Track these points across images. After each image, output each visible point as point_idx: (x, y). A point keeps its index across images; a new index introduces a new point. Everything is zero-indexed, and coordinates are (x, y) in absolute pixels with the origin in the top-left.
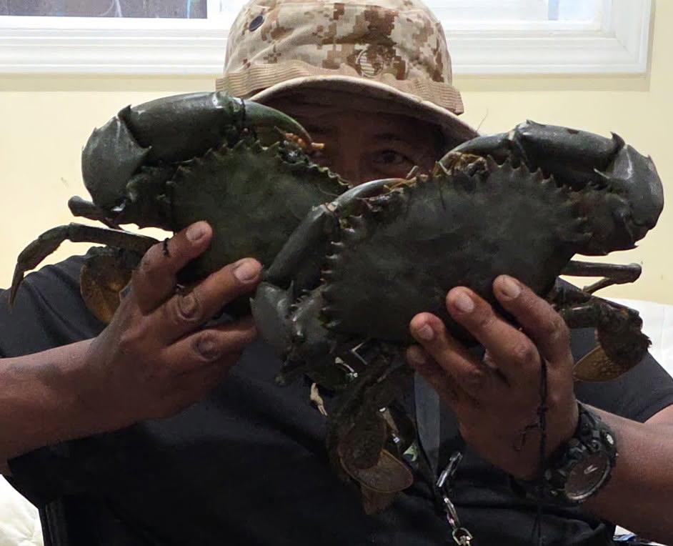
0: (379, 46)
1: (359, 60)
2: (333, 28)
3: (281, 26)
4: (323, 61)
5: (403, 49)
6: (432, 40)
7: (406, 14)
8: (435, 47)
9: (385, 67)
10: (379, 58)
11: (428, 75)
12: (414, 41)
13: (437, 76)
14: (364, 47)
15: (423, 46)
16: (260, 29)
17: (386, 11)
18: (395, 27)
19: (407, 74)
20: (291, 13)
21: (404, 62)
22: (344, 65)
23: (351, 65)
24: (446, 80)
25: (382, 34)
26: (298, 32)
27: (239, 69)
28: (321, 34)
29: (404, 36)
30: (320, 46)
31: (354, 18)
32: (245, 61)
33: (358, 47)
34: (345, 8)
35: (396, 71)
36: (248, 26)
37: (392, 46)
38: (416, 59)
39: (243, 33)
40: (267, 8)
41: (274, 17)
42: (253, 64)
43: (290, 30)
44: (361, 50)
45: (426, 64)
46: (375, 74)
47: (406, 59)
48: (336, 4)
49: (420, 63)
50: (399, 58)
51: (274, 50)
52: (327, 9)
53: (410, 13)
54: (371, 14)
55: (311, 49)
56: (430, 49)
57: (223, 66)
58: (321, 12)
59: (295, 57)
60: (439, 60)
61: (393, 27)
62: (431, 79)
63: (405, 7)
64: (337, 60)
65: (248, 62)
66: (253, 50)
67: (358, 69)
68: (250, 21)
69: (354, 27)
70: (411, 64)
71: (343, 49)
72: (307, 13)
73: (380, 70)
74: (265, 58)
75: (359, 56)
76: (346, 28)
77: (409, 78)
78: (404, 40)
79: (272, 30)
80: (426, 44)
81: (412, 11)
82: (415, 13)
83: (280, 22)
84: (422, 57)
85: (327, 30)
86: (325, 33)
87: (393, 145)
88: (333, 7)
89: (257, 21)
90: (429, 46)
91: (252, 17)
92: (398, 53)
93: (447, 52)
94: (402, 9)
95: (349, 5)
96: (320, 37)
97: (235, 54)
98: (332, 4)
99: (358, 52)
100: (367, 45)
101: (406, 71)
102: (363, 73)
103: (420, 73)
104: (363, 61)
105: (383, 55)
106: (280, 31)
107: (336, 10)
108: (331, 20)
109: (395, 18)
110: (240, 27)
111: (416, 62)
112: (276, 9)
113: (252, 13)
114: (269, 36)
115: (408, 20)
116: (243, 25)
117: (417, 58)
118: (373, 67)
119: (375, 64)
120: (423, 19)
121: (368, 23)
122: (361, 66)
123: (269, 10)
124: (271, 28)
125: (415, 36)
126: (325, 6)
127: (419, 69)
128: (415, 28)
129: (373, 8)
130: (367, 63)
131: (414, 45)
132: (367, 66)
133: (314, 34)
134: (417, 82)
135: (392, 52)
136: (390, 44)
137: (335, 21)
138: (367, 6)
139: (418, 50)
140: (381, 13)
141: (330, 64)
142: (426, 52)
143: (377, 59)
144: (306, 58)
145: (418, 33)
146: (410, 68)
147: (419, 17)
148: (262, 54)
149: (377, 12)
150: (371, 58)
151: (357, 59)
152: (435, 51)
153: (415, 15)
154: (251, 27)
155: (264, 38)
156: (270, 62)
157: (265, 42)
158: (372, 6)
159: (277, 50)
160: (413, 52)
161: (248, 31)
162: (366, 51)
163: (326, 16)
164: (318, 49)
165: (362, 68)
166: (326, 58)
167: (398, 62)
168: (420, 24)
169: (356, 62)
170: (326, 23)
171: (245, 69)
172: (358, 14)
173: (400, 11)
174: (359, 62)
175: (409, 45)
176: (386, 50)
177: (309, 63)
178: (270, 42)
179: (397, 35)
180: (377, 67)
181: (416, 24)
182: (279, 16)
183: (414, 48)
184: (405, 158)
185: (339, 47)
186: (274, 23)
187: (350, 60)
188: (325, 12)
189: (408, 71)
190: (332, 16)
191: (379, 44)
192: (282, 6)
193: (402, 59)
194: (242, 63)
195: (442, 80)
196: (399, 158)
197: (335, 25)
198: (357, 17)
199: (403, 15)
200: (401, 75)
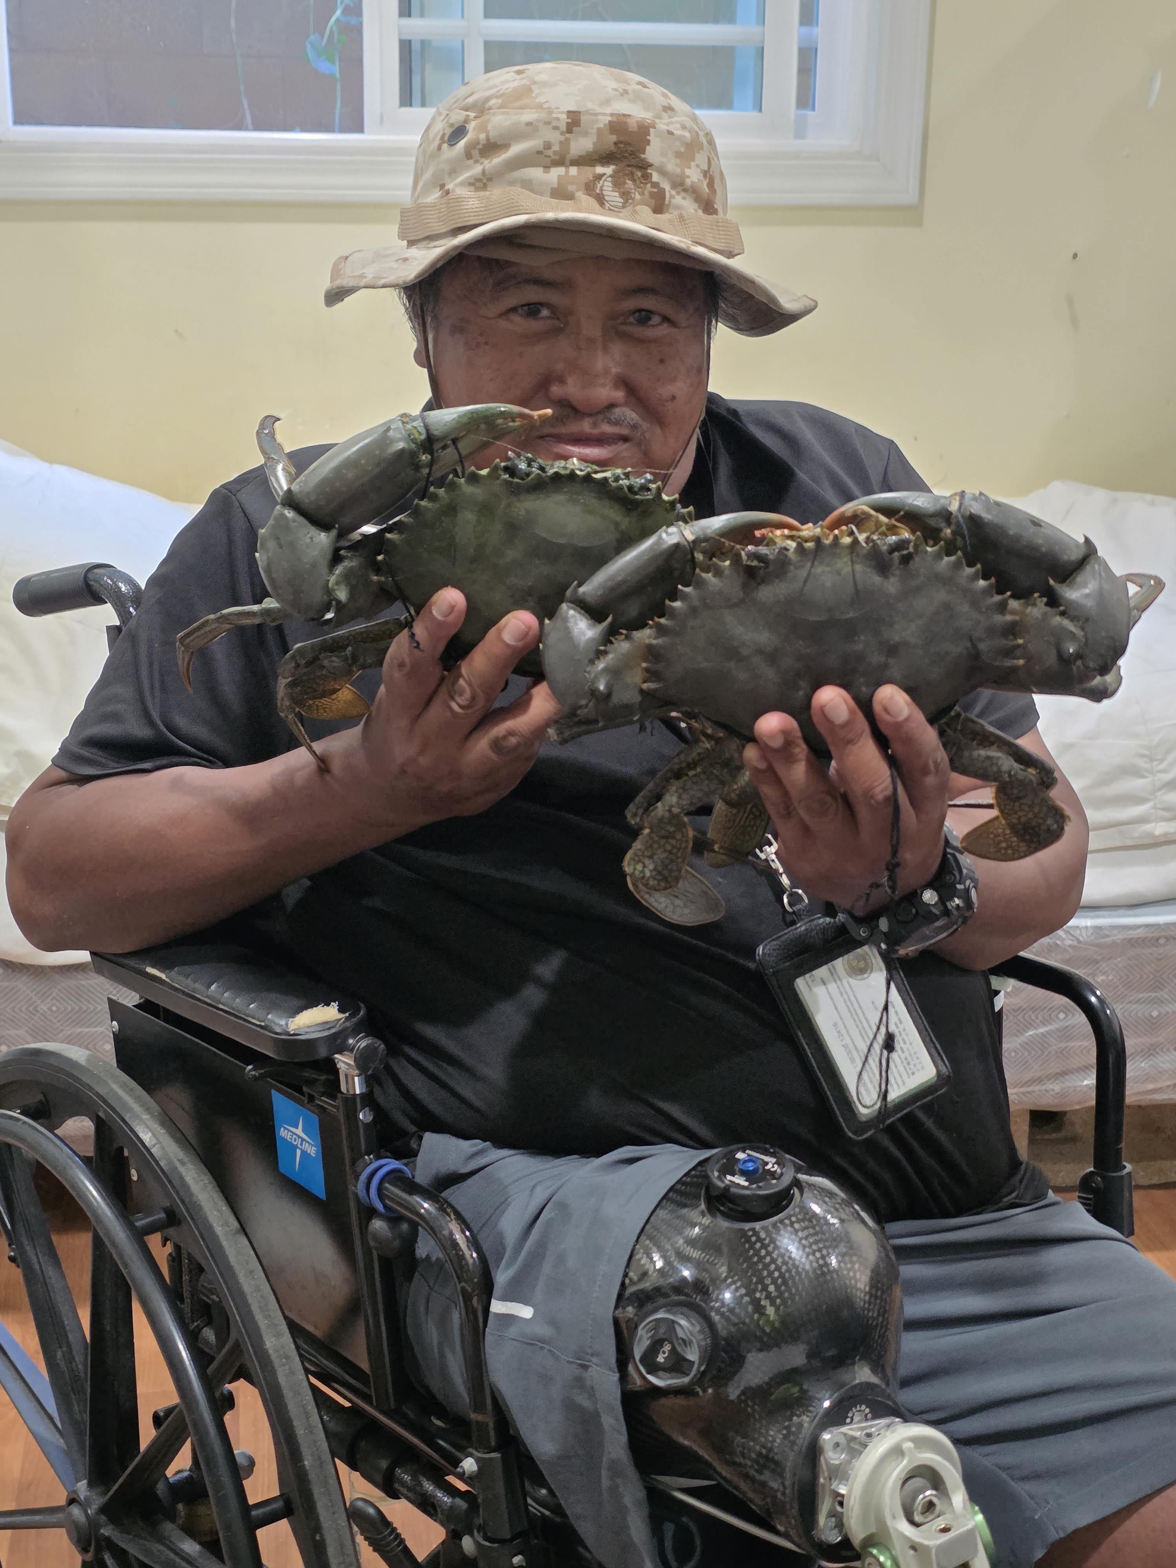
0: (630, 169)
1: (602, 187)
2: (565, 144)
3: (492, 141)
4: (552, 189)
5: (663, 172)
6: (701, 159)
7: (667, 125)
8: (706, 169)
9: (638, 196)
10: (629, 184)
11: (696, 206)
12: (678, 161)
13: (708, 207)
14: (609, 170)
15: (690, 167)
16: (462, 143)
17: (637, 122)
18: (652, 144)
19: (669, 206)
20: (507, 124)
21: (664, 190)
22: (581, 195)
23: (590, 195)
24: (720, 211)
25: (632, 153)
26: (516, 149)
27: (434, 196)
28: (549, 153)
29: (663, 154)
30: (547, 168)
31: (595, 131)
32: (442, 186)
33: (599, 170)
34: (583, 118)
35: (653, 202)
36: (446, 138)
37: (646, 169)
38: (679, 184)
39: (439, 148)
40: (472, 115)
41: (482, 128)
42: (454, 191)
43: (505, 146)
44: (605, 174)
45: (693, 192)
46: (624, 207)
47: (666, 185)
48: (569, 112)
49: (685, 190)
50: (656, 185)
51: (484, 172)
52: (558, 119)
53: (672, 123)
54: (618, 126)
55: (535, 173)
56: (699, 170)
57: (410, 193)
58: (549, 123)
59: (512, 183)
60: (711, 185)
61: (648, 142)
62: (700, 212)
63: (664, 115)
64: (571, 188)
65: (446, 188)
66: (453, 172)
67: (600, 199)
68: (448, 131)
69: (594, 144)
70: (673, 192)
71: (579, 173)
72: (529, 124)
73: (630, 201)
74: (470, 184)
75: (601, 182)
76: (583, 145)
77: (670, 210)
78: (664, 160)
79: (480, 146)
80: (693, 164)
81: (673, 120)
82: (677, 122)
83: (491, 134)
84: (688, 182)
85: (556, 148)
86: (554, 152)
87: (648, 302)
88: (564, 116)
89: (459, 132)
90: (698, 166)
91: (452, 125)
92: (655, 177)
93: (722, 174)
94: (660, 117)
95: (588, 113)
96: (549, 157)
97: (427, 175)
98: (562, 113)
99: (600, 177)
100: (612, 167)
101: (667, 202)
102: (607, 205)
103: (686, 204)
104: (607, 187)
105: (634, 180)
106: (490, 148)
107: (570, 120)
108: (562, 133)
109: (652, 130)
110: (434, 139)
111: (680, 189)
112: (486, 117)
113: (451, 121)
114: (475, 153)
115: (670, 133)
116: (439, 136)
117: (682, 184)
118: (621, 197)
119: (624, 193)
120: (690, 132)
121: (614, 138)
122: (604, 196)
123: (476, 117)
124: (478, 143)
125: (678, 155)
126: (554, 115)
127: (684, 198)
128: (678, 143)
129: (622, 118)
130: (613, 191)
131: (677, 165)
132: (613, 196)
133: (539, 153)
134: (681, 216)
135: (647, 177)
136: (644, 166)
137: (568, 135)
138: (612, 115)
139: (683, 173)
140: (632, 125)
141: (561, 193)
142: (693, 176)
143: (626, 186)
144: (527, 185)
145: (682, 150)
146: (672, 197)
147: (684, 127)
148: (466, 178)
149: (626, 123)
150: (617, 184)
151: (599, 186)
152: (705, 173)
153: (678, 126)
154: (450, 140)
155: (468, 155)
156: (477, 189)
157: (471, 162)
158: (619, 115)
159: (487, 172)
160: (677, 176)
161: (445, 146)
162: (610, 176)
163: (556, 128)
164: (545, 172)
165: (606, 198)
166: (556, 185)
167: (655, 190)
168: (685, 137)
169: (598, 191)
170: (555, 138)
171: (442, 197)
172: (601, 125)
173: (657, 121)
174: (602, 190)
175: (672, 166)
176: (639, 174)
177: (532, 191)
178: (476, 162)
179: (653, 153)
180: (626, 195)
181: (680, 138)
182: (490, 127)
183: (678, 170)
184: (666, 319)
185: (573, 171)
186: (482, 136)
187: (589, 188)
188: (554, 124)
189: (670, 201)
190: (564, 128)
191: (629, 166)
192: (494, 114)
193: (661, 186)
194: (438, 188)
195: (715, 212)
196: (656, 319)
197: (568, 141)
198: (598, 129)
199: (662, 126)
200: (659, 207)
